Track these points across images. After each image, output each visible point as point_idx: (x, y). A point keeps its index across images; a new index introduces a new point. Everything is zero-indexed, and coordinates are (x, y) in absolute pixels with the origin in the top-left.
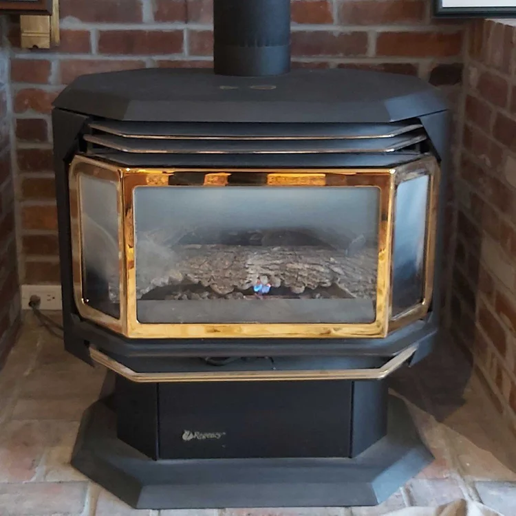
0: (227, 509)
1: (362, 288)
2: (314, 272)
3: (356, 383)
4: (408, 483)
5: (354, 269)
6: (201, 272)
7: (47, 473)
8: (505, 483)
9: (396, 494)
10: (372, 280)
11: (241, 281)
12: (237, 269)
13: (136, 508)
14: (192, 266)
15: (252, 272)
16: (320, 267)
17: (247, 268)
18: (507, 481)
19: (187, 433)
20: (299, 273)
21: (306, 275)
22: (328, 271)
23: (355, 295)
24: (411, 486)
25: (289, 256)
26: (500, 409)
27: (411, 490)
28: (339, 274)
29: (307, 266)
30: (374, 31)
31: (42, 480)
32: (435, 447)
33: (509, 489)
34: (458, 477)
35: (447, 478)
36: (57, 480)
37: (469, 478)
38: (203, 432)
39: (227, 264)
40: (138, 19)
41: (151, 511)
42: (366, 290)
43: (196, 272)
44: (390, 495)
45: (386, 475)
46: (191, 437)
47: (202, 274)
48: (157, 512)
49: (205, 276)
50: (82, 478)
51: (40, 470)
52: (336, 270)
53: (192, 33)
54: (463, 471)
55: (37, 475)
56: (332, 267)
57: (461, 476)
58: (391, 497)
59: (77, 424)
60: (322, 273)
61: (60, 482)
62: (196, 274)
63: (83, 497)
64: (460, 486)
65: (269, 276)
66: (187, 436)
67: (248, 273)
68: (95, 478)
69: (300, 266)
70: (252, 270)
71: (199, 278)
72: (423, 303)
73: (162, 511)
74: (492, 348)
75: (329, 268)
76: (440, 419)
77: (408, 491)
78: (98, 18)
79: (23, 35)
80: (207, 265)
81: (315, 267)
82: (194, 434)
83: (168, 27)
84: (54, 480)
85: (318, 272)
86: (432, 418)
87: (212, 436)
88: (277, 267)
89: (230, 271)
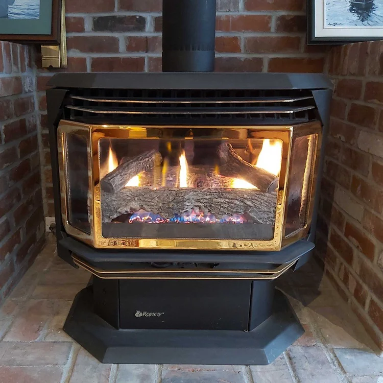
0: (164, 365)
1: (266, 216)
2: (232, 205)
3: (254, 282)
4: (288, 348)
5: (261, 202)
6: (153, 204)
7: (47, 335)
8: (355, 350)
9: (280, 356)
10: (273, 211)
11: (181, 211)
12: (178, 202)
13: (102, 363)
14: (146, 200)
15: (188, 204)
16: (236, 201)
17: (185, 202)
18: (356, 349)
19: (138, 312)
20: (222, 205)
21: (226, 206)
22: (242, 204)
23: (261, 221)
24: (290, 350)
25: (214, 194)
26: (345, 299)
27: (290, 353)
28: (250, 206)
29: (228, 200)
30: (267, 57)
31: (43, 340)
32: (304, 323)
33: (358, 354)
34: (322, 345)
35: (314, 345)
36: (53, 341)
37: (329, 345)
38: (149, 312)
39: (171, 198)
40: (116, 50)
41: (112, 364)
42: (268, 218)
43: (149, 204)
44: (276, 357)
45: (273, 343)
46: (141, 315)
47: (153, 206)
48: (116, 365)
49: (155, 207)
50: (70, 339)
51: (42, 333)
52: (248, 203)
53: (150, 59)
54: (325, 341)
55: (40, 337)
56: (245, 201)
57: (324, 344)
58: (277, 359)
59: (71, 303)
60: (238, 205)
61: (54, 342)
62: (148, 205)
63: (69, 353)
64: (324, 352)
65: (200, 208)
66: (138, 314)
67: (185, 205)
68: (77, 339)
69: (222, 200)
70: (188, 202)
71: (151, 208)
72: (305, 227)
73: (120, 365)
74: (340, 259)
75: (243, 202)
76: (305, 305)
77: (288, 355)
78: (91, 50)
79: (43, 59)
80: (157, 199)
81: (233, 201)
82: (143, 313)
83: (135, 55)
84: (51, 341)
85: (236, 204)
86: (300, 303)
87: (155, 314)
88: (205, 201)
89: (173, 203)
